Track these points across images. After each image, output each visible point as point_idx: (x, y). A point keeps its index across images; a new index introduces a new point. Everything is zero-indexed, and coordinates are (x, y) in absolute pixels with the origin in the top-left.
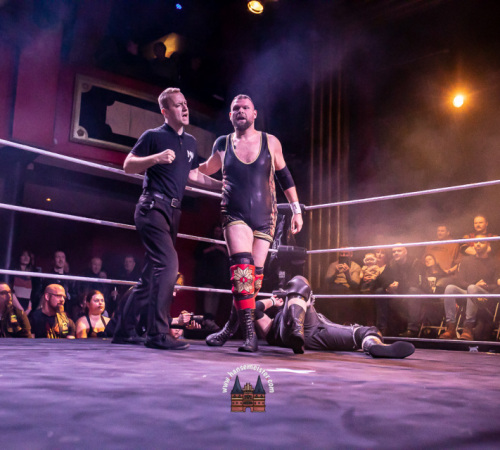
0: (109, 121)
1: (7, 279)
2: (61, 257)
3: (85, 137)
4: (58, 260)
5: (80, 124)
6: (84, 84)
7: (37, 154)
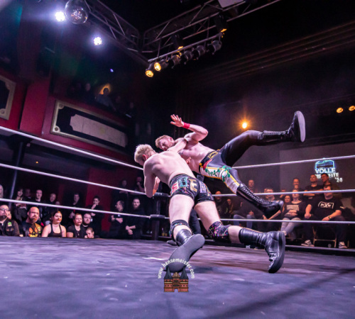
0: (72, 124)
1: (10, 204)
2: (39, 193)
3: (58, 131)
4: (37, 195)
5: (57, 125)
6: (60, 105)
7: (32, 139)
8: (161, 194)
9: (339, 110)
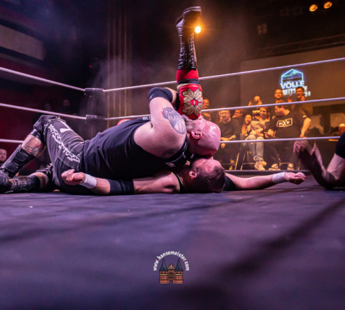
8: (96, 117)
9: (313, 8)
